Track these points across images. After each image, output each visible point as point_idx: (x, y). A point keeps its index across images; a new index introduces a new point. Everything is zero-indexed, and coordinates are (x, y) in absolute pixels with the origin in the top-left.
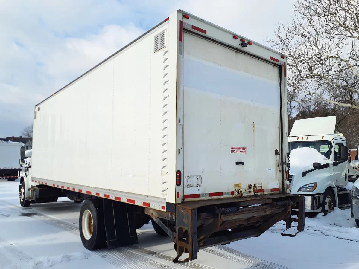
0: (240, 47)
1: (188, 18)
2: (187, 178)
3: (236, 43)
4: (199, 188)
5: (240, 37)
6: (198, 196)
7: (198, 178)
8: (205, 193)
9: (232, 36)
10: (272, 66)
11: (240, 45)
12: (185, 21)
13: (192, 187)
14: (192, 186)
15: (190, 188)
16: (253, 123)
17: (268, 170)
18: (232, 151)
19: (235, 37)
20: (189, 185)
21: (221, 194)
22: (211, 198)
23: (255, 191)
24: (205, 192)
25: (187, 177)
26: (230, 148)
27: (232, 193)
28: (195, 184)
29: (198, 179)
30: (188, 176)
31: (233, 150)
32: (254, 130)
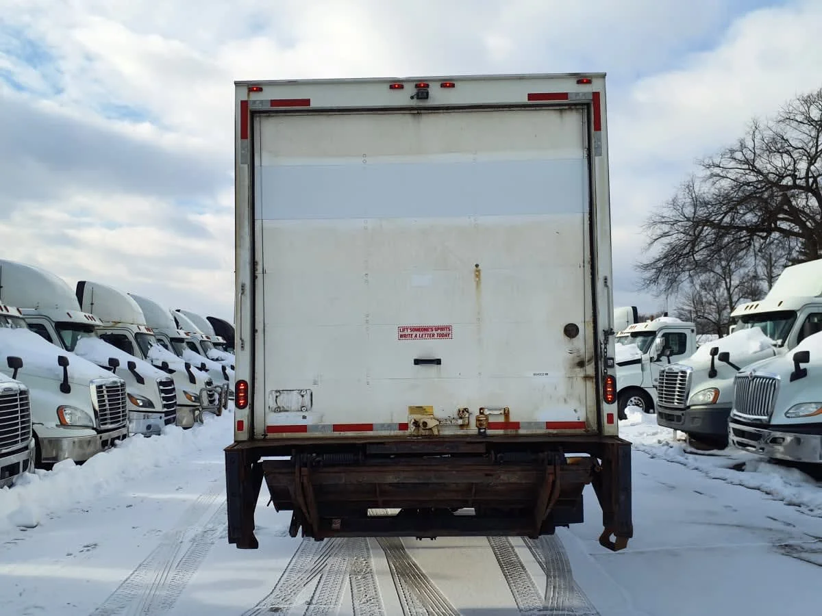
0: (415, 103)
1: (260, 90)
2: (274, 395)
3: (403, 98)
4: (304, 414)
5: (408, 80)
6: (303, 428)
7: (302, 393)
8: (323, 424)
9: (387, 86)
10: (552, 112)
11: (415, 99)
12: (255, 97)
13: (287, 411)
14: (286, 408)
15: (282, 413)
16: (477, 266)
17: (534, 374)
18: (401, 336)
19: (396, 85)
20: (279, 407)
21: (369, 427)
22: (337, 434)
23: (481, 425)
24: (322, 421)
25: (274, 392)
26: (396, 330)
27: (403, 426)
28: (295, 406)
29: (303, 396)
30: (277, 391)
31: (406, 332)
32: (478, 283)
